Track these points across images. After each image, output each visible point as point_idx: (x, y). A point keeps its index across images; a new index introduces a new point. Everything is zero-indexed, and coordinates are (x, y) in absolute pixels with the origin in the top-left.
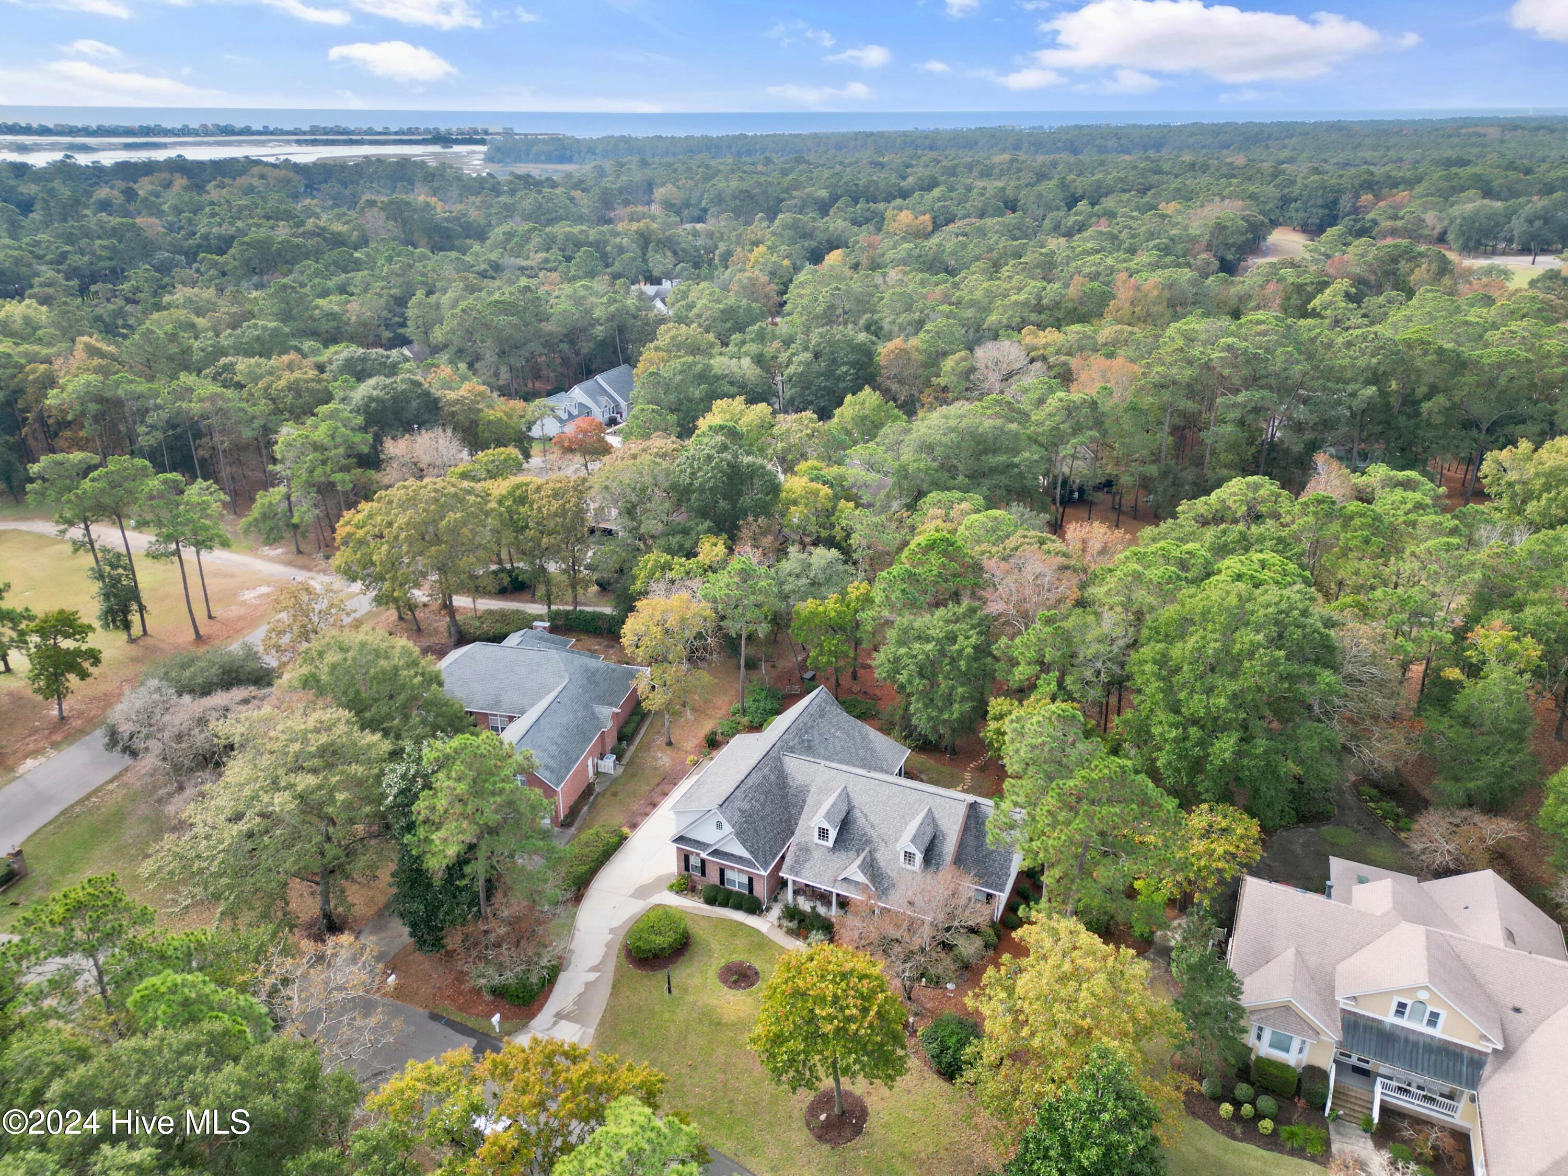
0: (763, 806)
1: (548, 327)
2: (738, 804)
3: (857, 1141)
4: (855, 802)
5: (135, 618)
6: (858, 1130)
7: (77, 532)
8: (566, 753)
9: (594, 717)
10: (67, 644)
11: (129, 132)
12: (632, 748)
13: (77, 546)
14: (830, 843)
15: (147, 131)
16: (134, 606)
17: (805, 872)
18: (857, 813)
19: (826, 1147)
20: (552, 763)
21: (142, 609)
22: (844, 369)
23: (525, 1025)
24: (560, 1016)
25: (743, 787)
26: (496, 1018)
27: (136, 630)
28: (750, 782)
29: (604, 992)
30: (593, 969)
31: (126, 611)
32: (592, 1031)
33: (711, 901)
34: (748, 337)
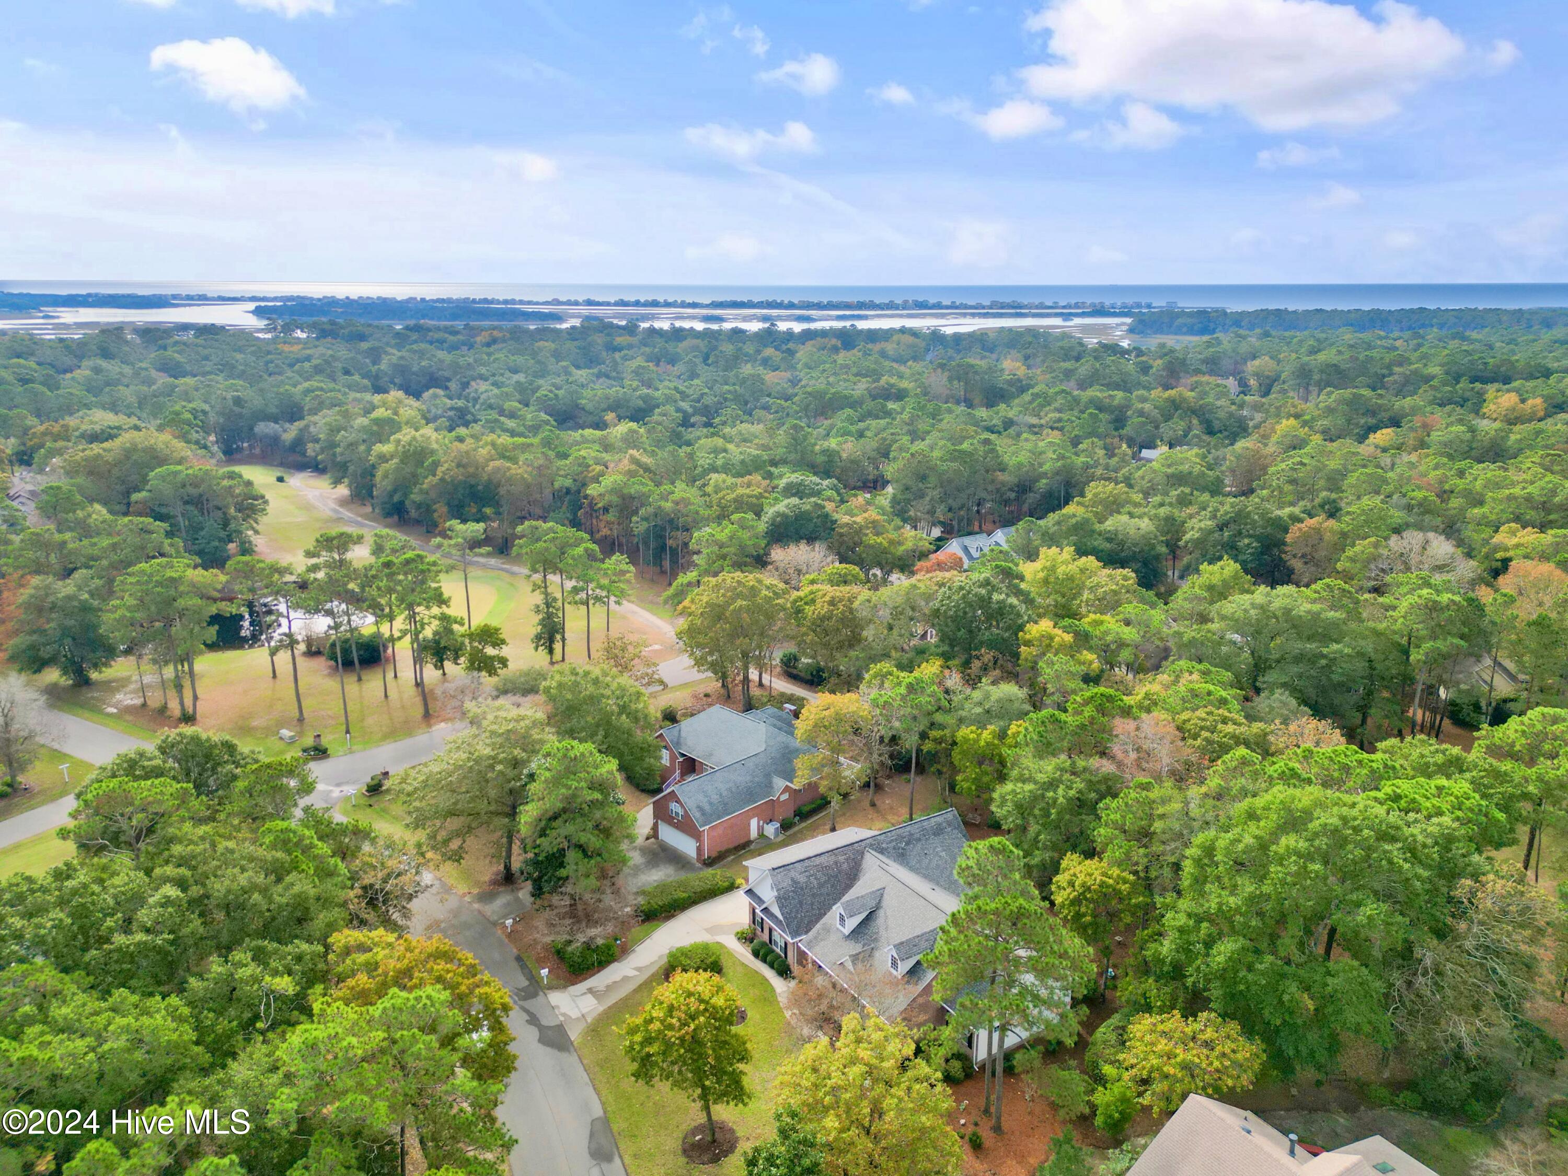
0: (821, 886)
1: (1001, 477)
2: (793, 874)
3: (709, 1168)
4: (885, 903)
5: (558, 646)
6: (715, 1159)
7: (537, 577)
8: (726, 804)
9: (769, 785)
10: (490, 651)
11: (848, 306)
12: (803, 825)
13: (536, 587)
14: (847, 931)
15: (861, 306)
16: (558, 637)
17: (817, 949)
18: (881, 913)
19: (684, 1160)
20: (707, 808)
21: (563, 639)
22: (1246, 541)
23: (565, 987)
24: (590, 991)
25: (807, 863)
26: (544, 972)
27: (558, 655)
28: (818, 861)
29: (631, 986)
30: (639, 969)
31: (551, 640)
32: (601, 1009)
33: (756, 954)
34: (1167, 500)
